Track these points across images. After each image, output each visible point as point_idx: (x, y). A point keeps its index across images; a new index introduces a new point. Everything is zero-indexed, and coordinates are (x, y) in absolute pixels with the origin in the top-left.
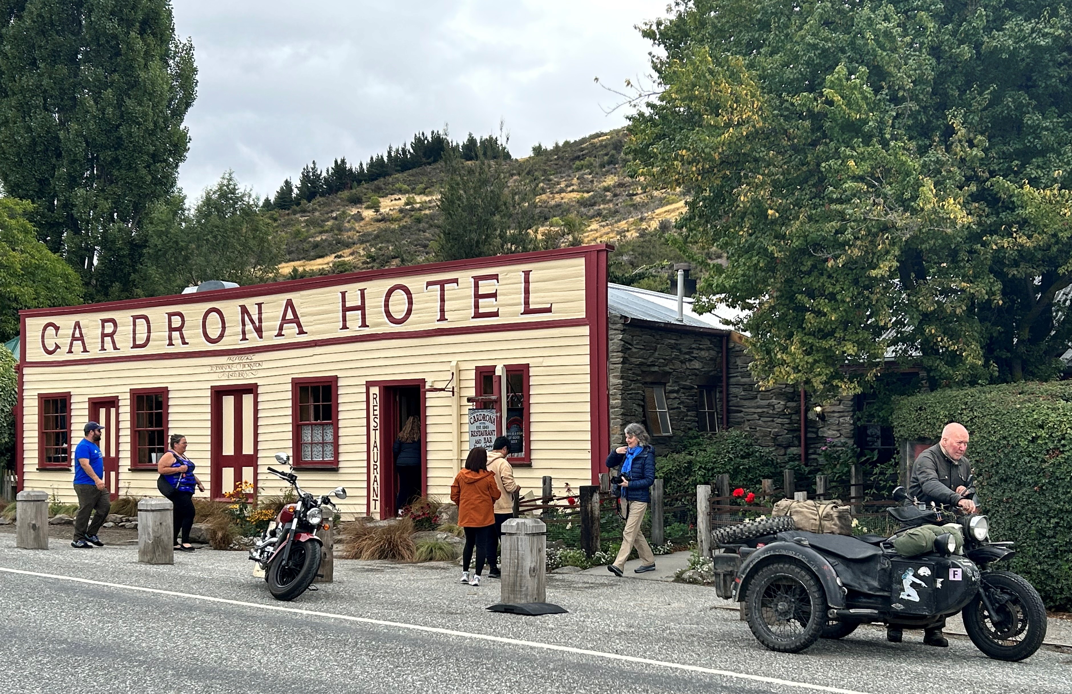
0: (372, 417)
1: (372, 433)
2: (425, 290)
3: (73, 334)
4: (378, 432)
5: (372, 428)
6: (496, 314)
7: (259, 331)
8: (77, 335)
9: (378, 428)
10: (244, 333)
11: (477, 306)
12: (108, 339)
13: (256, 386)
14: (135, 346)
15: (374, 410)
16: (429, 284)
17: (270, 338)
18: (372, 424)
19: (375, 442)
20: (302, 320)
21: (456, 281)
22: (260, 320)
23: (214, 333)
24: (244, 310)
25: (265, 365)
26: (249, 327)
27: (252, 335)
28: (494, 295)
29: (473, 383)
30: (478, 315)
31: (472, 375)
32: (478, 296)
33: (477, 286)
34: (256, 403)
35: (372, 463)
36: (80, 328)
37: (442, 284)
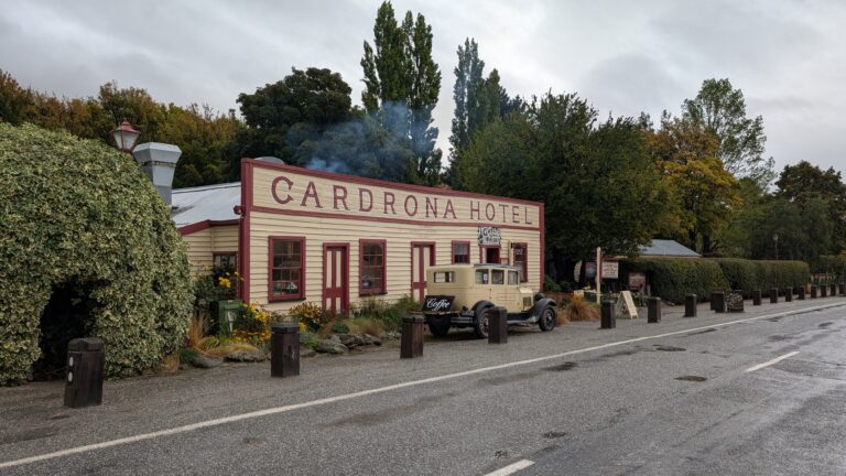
3: (307, 192)
6: (518, 222)
7: (435, 213)
8: (311, 192)
11: (513, 218)
12: (339, 201)
13: (435, 243)
14: (362, 209)
16: (500, 205)
21: (507, 206)
22: (436, 207)
23: (411, 210)
25: (438, 232)
26: (430, 210)
27: (431, 215)
28: (518, 215)
30: (514, 221)
32: (514, 214)
33: (513, 210)
34: (434, 252)
36: (314, 187)
37: (504, 206)
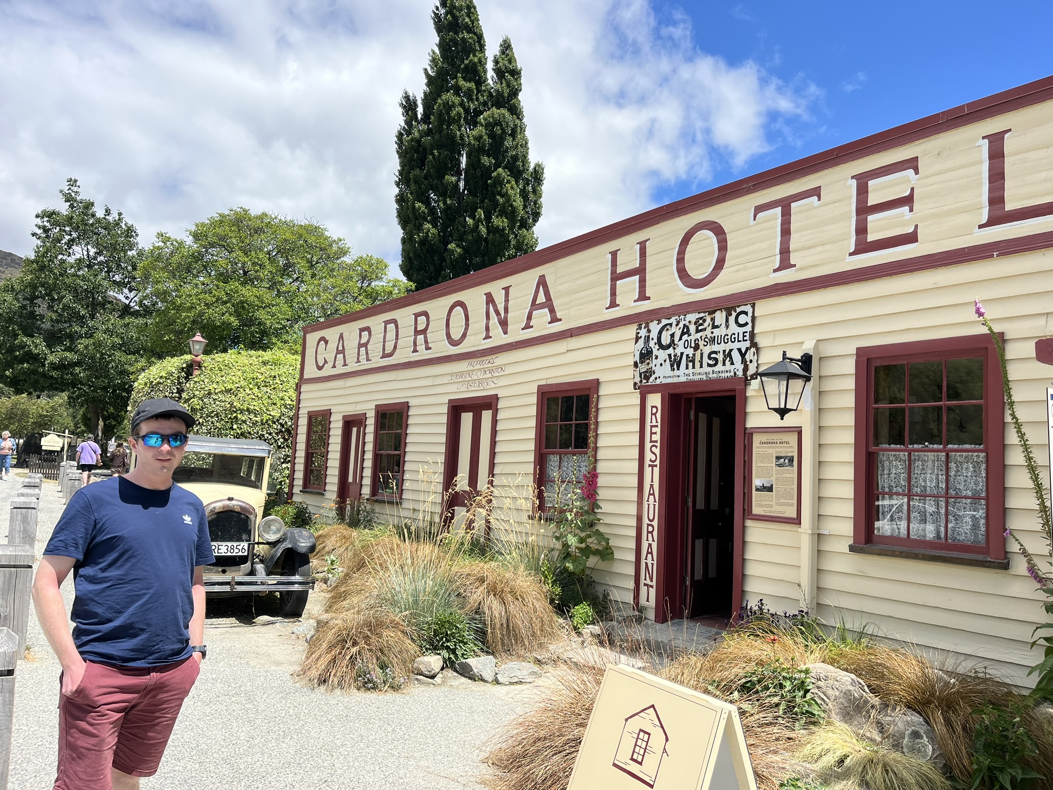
0: (648, 445)
1: (647, 471)
2: (752, 222)
3: (338, 347)
4: (657, 470)
5: (647, 462)
6: (911, 238)
7: (504, 324)
8: (340, 348)
9: (657, 462)
10: (487, 329)
11: (861, 230)
12: (363, 350)
13: (496, 398)
15: (652, 433)
16: (759, 209)
17: (516, 333)
18: (649, 456)
19: (652, 486)
20: (556, 303)
21: (816, 192)
22: (506, 310)
23: (457, 332)
24: (490, 299)
25: (508, 370)
26: (494, 320)
28: (908, 201)
29: (850, 384)
30: (863, 246)
31: (849, 366)
32: (864, 210)
33: (862, 191)
34: (495, 422)
35: (646, 521)
36: (343, 340)
37: (785, 205)
